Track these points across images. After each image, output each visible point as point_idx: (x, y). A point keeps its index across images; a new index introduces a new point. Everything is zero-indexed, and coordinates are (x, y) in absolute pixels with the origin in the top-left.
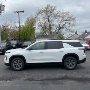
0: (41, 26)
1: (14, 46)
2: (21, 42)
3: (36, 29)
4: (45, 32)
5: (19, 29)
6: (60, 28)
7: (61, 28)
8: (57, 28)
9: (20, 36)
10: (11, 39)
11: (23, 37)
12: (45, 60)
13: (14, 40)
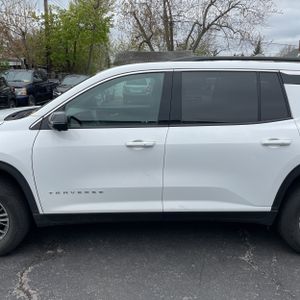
0: (134, 14)
1: (21, 92)
2: (57, 77)
3: (112, 26)
4: (149, 43)
5: (46, 23)
6: (205, 29)
7: (209, 26)
8: (196, 28)
9: (48, 54)
10: (11, 64)
11: (61, 55)
12: (162, 194)
13: (28, 68)
